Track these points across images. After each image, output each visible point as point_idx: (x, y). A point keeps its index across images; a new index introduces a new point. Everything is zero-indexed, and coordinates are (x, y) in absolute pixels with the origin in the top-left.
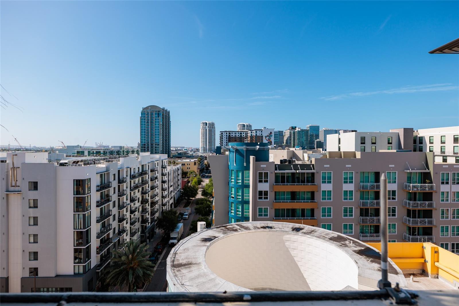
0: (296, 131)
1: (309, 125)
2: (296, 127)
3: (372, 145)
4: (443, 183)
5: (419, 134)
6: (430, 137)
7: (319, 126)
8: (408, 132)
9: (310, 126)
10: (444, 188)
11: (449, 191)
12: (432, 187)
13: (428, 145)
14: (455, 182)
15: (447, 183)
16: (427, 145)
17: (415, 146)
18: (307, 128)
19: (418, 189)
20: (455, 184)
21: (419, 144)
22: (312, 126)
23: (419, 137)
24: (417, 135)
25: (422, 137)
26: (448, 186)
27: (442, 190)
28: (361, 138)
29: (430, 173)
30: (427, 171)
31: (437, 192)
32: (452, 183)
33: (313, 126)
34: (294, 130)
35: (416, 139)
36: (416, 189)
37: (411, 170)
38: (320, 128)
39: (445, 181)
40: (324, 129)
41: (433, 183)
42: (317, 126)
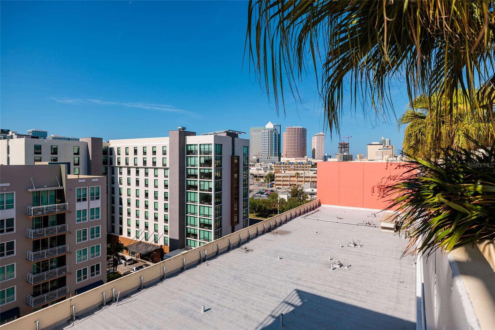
0: (8, 135)
1: (31, 130)
2: (9, 131)
3: (52, 155)
4: (79, 200)
5: (110, 145)
6: (118, 148)
7: (46, 132)
8: (96, 142)
9: (33, 131)
10: (81, 206)
11: (87, 208)
12: (64, 207)
13: (117, 156)
14: (94, 198)
15: (85, 200)
16: (115, 156)
17: (106, 157)
18: (28, 133)
19: (43, 212)
20: (94, 200)
21: (109, 155)
22: (35, 131)
23: (110, 148)
24: (108, 146)
25: (112, 148)
26: (86, 203)
27: (78, 209)
28: (35, 146)
29: (63, 190)
30: (60, 187)
31: (71, 212)
32: (90, 199)
33: (38, 131)
34: (5, 134)
35: (107, 150)
36: (40, 213)
37: (35, 188)
38: (48, 134)
39: (82, 198)
40: (53, 136)
41: (66, 201)
42: (44, 132)
